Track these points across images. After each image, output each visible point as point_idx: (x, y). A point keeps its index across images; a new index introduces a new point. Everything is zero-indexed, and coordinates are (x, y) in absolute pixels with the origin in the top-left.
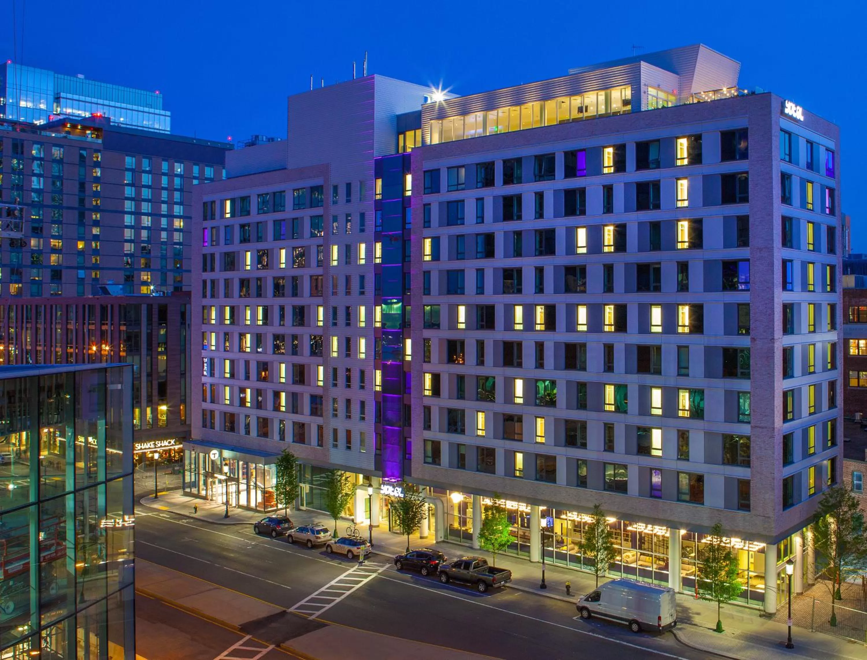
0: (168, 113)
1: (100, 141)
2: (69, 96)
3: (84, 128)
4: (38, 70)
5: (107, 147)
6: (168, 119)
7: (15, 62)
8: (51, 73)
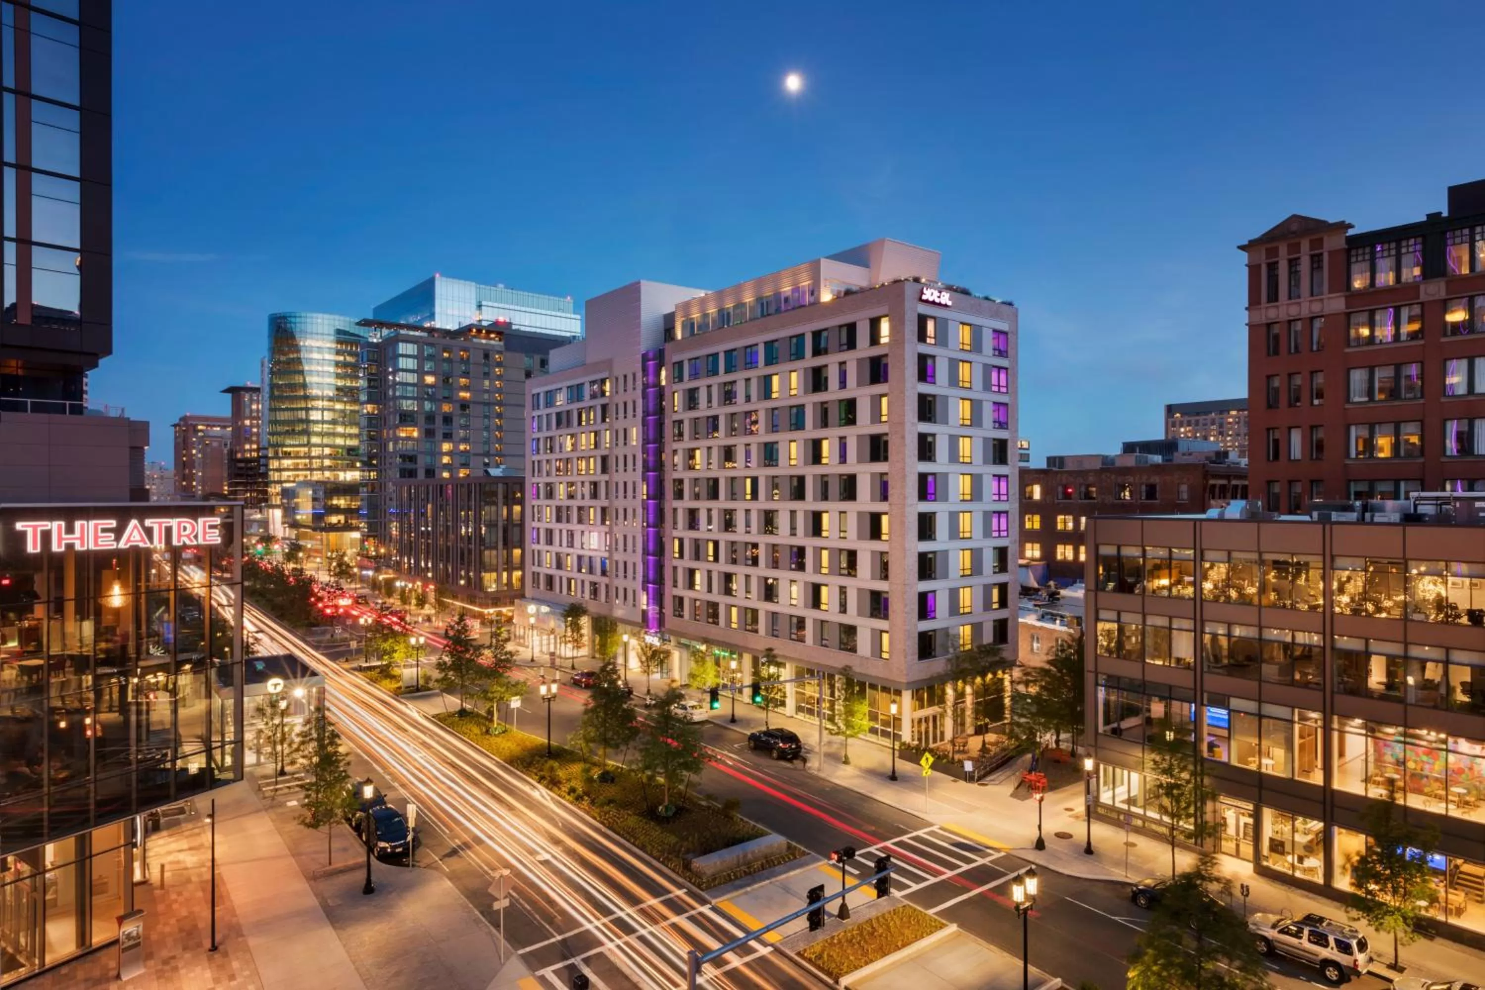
0: (578, 317)
1: (502, 343)
2: (490, 304)
3: (489, 332)
4: (462, 282)
5: (508, 347)
6: (579, 322)
7: (442, 275)
8: (474, 284)
